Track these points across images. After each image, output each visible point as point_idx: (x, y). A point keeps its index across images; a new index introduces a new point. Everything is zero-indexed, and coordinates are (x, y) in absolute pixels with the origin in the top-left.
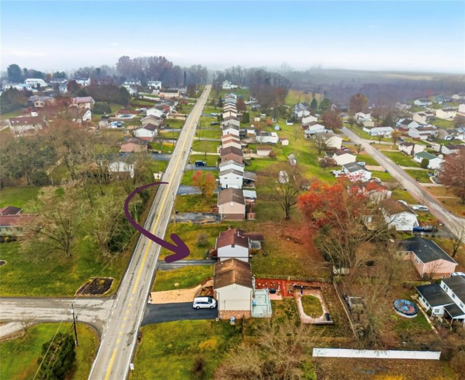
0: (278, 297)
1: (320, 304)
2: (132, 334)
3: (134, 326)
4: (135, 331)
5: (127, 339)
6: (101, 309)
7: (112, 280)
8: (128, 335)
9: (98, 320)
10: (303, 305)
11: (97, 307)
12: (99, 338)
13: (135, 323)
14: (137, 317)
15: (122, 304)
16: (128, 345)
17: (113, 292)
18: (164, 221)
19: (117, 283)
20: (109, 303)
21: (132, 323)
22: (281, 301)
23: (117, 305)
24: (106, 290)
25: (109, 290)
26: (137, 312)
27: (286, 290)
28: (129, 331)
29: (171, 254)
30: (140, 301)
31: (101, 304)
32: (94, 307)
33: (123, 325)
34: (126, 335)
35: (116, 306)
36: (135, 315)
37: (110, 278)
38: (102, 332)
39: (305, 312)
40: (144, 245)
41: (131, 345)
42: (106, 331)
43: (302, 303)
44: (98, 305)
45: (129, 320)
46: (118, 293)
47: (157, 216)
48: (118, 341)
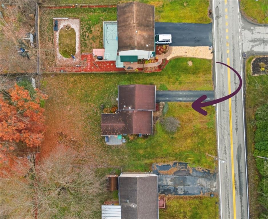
0: (97, 52)
1: (60, 44)
2: (218, 17)
3: (218, 24)
4: (215, 19)
5: (220, 12)
6: (251, 41)
7: (254, 73)
8: (221, 16)
9: (249, 29)
10: (75, 43)
11: (256, 43)
12: (243, 14)
13: (217, 26)
14: (218, 33)
15: (235, 46)
16: (217, 7)
17: (247, 60)
18: (225, 178)
19: (247, 71)
20: (247, 47)
21: (220, 26)
22: (94, 48)
23: (239, 46)
24: (255, 61)
25: (252, 63)
26: (219, 38)
27: (88, 62)
28: (220, 20)
29: (205, 107)
30: (220, 50)
31: (253, 47)
32: (258, 43)
33: (227, 24)
34: (222, 16)
35: (239, 44)
36: (220, 34)
37: (256, 75)
38: (242, 19)
39: (75, 34)
40: (237, 129)
41: (216, 7)
42: (240, 20)
43: (75, 46)
44: (256, 45)
45: (224, 29)
46: (243, 59)
47: (236, 188)
48: (226, 10)
